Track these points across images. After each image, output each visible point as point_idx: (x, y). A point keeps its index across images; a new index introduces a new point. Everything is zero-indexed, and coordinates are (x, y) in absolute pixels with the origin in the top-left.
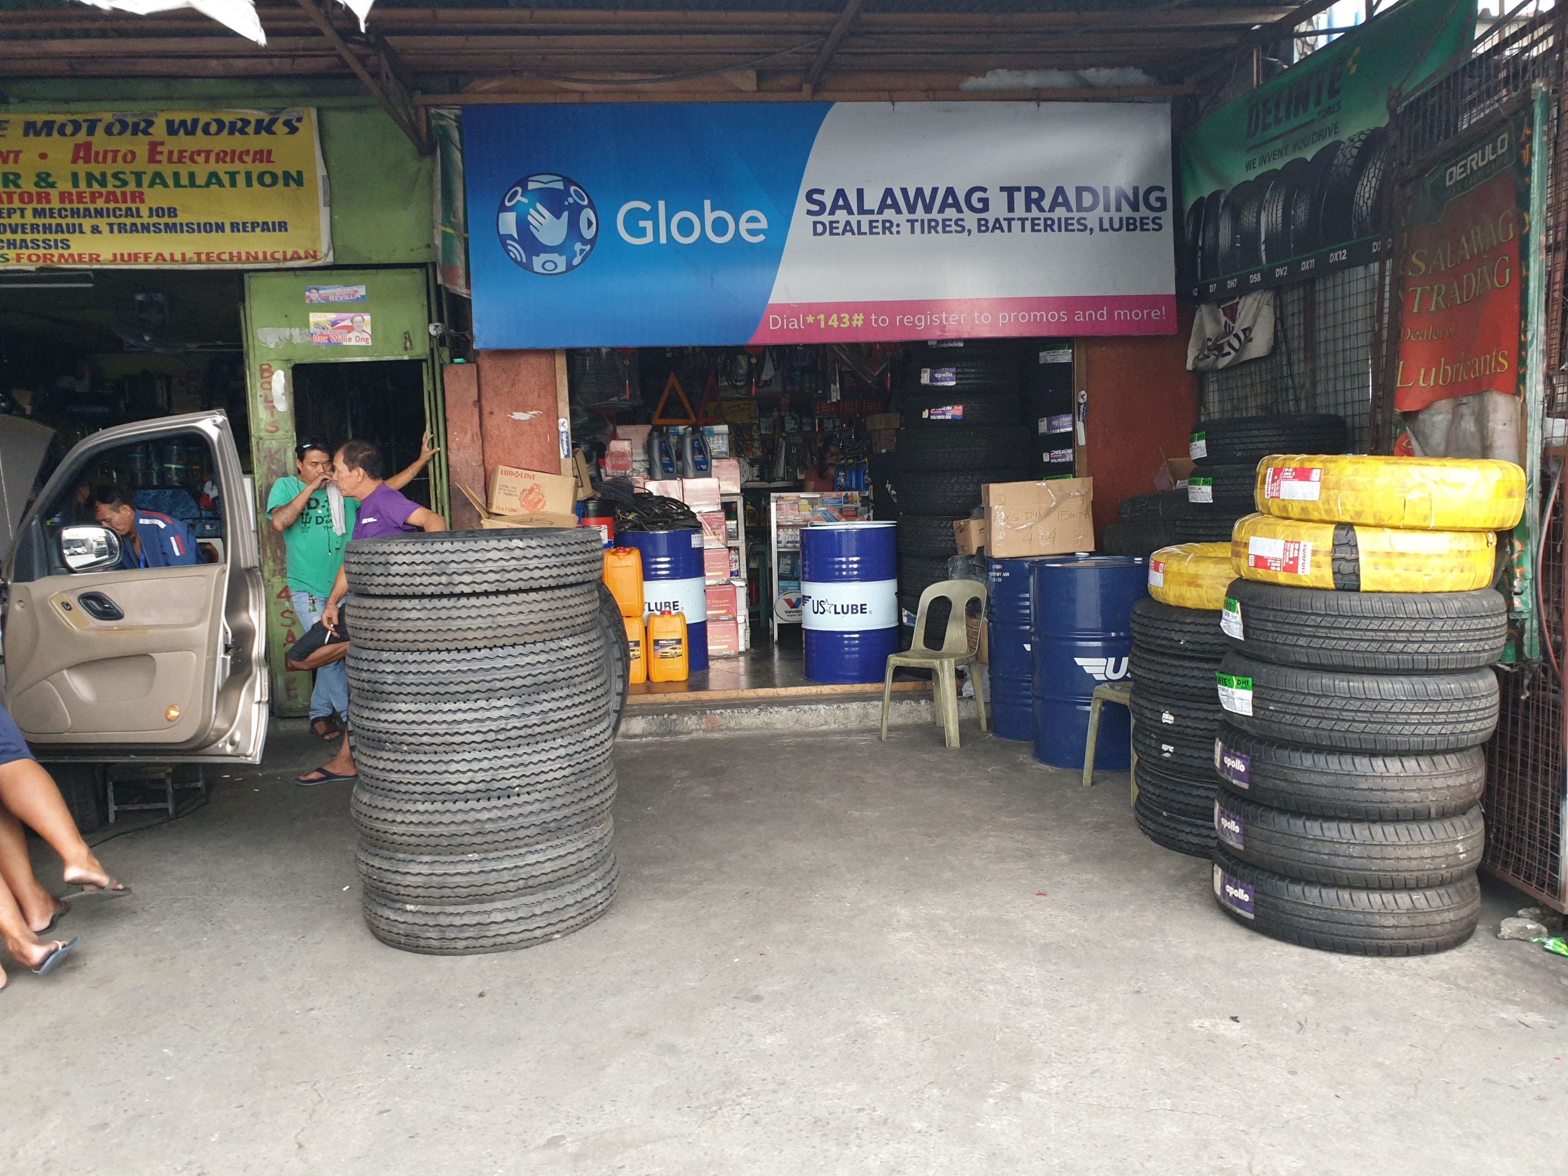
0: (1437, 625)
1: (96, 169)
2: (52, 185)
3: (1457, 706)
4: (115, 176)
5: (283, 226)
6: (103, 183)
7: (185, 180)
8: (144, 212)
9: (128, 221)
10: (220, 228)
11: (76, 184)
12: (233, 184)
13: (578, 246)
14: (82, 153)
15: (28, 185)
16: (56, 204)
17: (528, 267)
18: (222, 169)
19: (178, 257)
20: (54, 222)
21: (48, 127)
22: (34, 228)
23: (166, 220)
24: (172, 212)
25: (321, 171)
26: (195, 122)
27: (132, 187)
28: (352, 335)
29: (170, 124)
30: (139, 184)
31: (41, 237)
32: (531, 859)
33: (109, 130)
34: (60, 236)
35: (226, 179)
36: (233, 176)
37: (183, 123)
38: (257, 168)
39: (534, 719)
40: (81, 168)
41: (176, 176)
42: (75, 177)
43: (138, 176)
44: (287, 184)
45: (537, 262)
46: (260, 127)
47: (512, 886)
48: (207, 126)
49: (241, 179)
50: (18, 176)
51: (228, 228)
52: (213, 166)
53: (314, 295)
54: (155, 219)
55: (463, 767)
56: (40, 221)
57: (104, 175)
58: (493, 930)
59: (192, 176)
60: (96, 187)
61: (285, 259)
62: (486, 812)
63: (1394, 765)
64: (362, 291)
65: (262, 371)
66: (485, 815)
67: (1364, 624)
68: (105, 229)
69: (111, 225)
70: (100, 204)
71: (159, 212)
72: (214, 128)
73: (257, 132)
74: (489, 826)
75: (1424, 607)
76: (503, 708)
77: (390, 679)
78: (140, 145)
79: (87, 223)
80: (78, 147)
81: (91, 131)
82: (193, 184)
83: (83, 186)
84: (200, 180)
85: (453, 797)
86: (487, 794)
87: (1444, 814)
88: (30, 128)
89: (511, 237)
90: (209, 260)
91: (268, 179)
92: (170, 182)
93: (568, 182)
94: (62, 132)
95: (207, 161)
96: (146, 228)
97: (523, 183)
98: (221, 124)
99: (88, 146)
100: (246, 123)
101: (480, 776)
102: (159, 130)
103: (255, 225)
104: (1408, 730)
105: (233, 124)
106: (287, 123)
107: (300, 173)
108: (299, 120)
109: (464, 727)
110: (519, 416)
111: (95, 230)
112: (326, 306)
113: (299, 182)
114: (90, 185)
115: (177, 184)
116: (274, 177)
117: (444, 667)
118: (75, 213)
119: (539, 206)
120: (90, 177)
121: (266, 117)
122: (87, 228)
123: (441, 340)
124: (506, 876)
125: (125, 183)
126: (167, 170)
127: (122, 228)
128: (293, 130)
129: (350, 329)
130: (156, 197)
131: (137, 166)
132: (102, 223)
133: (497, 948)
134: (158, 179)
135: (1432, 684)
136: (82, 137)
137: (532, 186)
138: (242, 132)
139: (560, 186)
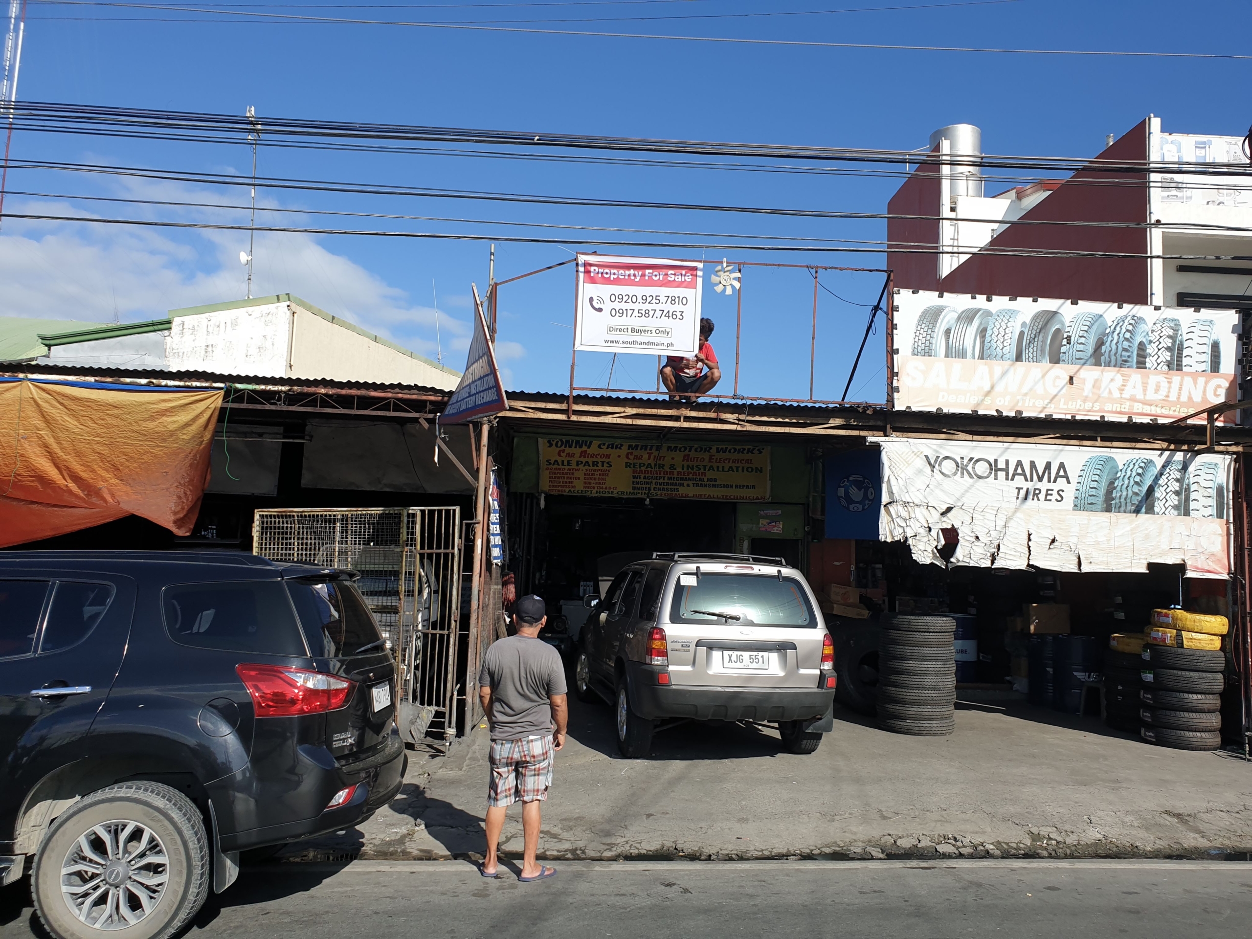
0: (1205, 659)
1: (690, 464)
2: (675, 469)
3: (1212, 681)
4: (697, 466)
5: (754, 487)
6: (692, 469)
7: (720, 469)
8: (706, 480)
9: (700, 483)
10: (731, 486)
11: (683, 469)
12: (737, 471)
13: (867, 502)
14: (686, 458)
15: (667, 469)
16: (676, 476)
17: (848, 508)
18: (734, 465)
19: (715, 496)
20: (674, 482)
21: (676, 447)
22: (668, 484)
23: (713, 483)
24: (715, 480)
25: (769, 468)
26: (726, 448)
27: (702, 470)
28: (775, 529)
29: (717, 449)
30: (705, 470)
31: (670, 487)
32: (944, 710)
33: (696, 451)
34: (676, 487)
35: (735, 469)
36: (737, 468)
37: (722, 449)
38: (747, 465)
39: (946, 669)
40: (686, 463)
41: (718, 467)
42: (683, 466)
43: (705, 467)
44: (756, 472)
45: (851, 507)
46: (749, 451)
47: (939, 717)
48: (730, 450)
49: (740, 469)
50: (664, 465)
51: (734, 487)
52: (731, 464)
53: (762, 513)
54: (709, 482)
55: (929, 680)
56: (670, 482)
57: (693, 466)
58: (934, 729)
59: (723, 467)
60: (690, 470)
61: (754, 499)
62: (933, 694)
63: (1195, 696)
64: (780, 512)
65: (740, 540)
66: (934, 695)
67: (1185, 657)
68: (692, 485)
69: (694, 484)
70: (691, 476)
71: (711, 480)
72: (732, 451)
73: (747, 453)
74: (935, 698)
75: (1201, 654)
76: (939, 664)
77: (909, 654)
78: (706, 456)
79: (686, 483)
80: (685, 456)
81: (690, 451)
82: (723, 470)
83: (685, 469)
84: (726, 469)
85: (925, 689)
86: (934, 689)
87: (1209, 712)
88: (669, 448)
89: (842, 497)
90: (726, 498)
91: (750, 470)
92: (716, 469)
93: (864, 478)
94: (680, 450)
95: (729, 462)
96: (705, 486)
97: (848, 478)
98: (735, 449)
99: (689, 455)
100: (744, 449)
101: (933, 684)
102: (714, 451)
103: (744, 486)
104: (1198, 686)
105: (739, 450)
106: (758, 450)
107: (761, 468)
108: (763, 449)
109: (930, 669)
110: (836, 563)
111: (688, 485)
112: (766, 517)
113: (761, 472)
114: (688, 469)
115: (718, 470)
116: (752, 469)
117: (925, 652)
118: (682, 479)
119: (853, 487)
120: (688, 466)
121: (751, 447)
122: (685, 485)
123: (808, 533)
124: (938, 714)
125: (700, 469)
126: (715, 465)
127: (697, 485)
128: (761, 452)
129: (775, 526)
130: (710, 474)
131: (704, 464)
132: (691, 483)
133: (935, 735)
134: (711, 468)
135: (1204, 675)
136: (687, 452)
137: (851, 479)
138: (743, 453)
139: (861, 479)
